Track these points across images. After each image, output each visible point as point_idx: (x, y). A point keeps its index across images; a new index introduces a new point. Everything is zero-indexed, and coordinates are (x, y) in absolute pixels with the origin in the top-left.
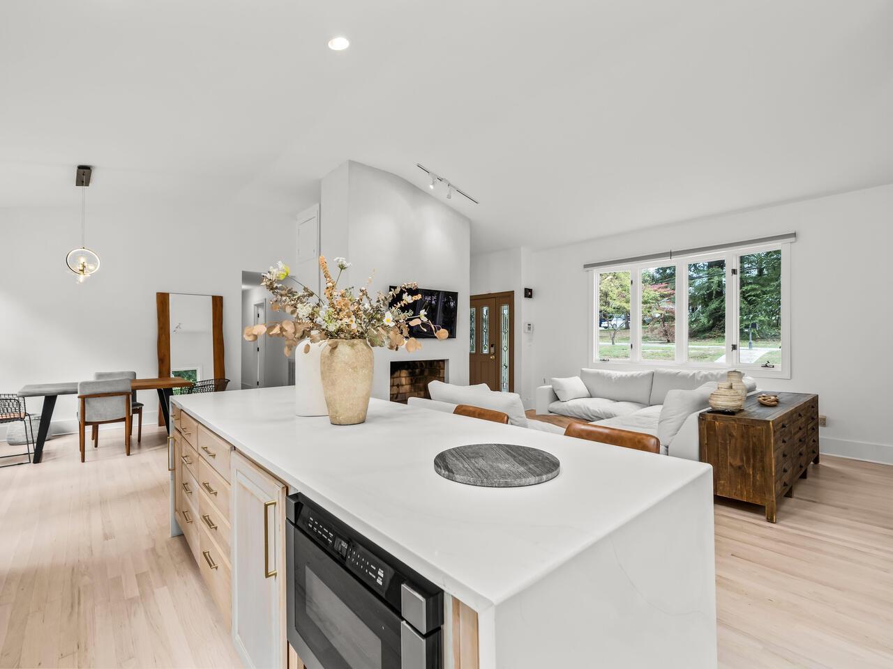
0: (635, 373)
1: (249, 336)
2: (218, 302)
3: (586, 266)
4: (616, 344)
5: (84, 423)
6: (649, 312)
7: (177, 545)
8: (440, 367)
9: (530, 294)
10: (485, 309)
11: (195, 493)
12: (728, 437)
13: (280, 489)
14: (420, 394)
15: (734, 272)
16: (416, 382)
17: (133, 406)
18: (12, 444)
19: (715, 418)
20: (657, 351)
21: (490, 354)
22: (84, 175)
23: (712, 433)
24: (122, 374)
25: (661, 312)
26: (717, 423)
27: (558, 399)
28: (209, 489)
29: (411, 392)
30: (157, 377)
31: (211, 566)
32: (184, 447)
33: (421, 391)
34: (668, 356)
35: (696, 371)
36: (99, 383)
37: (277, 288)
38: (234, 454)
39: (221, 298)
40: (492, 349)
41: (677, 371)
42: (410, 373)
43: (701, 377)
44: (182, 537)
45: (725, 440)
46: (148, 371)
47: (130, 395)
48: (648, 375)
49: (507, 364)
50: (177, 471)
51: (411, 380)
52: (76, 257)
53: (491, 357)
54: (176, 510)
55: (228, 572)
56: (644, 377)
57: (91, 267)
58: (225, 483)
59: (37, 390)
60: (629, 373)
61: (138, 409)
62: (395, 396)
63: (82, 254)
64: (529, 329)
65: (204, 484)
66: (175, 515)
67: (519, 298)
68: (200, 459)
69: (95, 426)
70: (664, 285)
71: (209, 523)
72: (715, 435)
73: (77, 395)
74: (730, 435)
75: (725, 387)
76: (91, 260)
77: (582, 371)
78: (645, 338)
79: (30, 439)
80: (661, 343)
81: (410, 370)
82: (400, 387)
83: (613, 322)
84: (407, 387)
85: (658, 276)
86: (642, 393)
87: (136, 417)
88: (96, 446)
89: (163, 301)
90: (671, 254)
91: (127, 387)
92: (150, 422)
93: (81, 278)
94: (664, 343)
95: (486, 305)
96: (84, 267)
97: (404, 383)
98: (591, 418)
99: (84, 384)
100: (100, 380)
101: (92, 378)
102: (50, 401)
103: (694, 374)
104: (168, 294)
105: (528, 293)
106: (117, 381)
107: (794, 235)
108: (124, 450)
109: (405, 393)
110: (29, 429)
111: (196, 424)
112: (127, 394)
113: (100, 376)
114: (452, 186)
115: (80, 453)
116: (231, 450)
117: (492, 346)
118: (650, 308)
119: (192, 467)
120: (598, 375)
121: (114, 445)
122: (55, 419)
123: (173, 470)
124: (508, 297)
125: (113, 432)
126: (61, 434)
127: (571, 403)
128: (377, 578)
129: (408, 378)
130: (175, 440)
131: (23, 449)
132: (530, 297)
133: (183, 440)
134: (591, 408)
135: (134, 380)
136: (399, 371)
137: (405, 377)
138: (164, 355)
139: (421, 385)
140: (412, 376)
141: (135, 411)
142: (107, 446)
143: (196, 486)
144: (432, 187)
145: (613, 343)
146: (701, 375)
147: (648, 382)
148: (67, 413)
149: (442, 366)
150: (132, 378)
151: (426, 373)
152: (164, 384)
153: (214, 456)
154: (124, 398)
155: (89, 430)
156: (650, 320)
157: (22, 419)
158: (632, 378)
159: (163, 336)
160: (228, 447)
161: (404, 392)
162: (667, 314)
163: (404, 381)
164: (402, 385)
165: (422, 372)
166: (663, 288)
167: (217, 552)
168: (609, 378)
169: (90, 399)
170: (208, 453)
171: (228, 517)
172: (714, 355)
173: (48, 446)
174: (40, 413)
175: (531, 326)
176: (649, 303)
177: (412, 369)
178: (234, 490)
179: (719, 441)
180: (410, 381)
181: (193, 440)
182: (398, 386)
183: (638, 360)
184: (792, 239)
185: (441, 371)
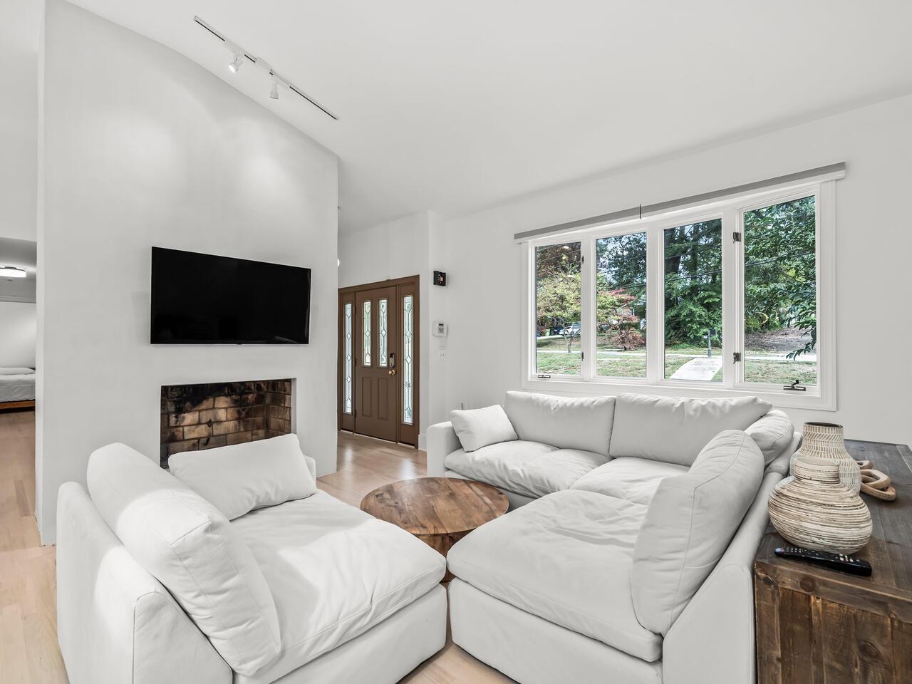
0: (586, 399)
3: (517, 236)
4: (573, 352)
6: (606, 317)
8: (285, 390)
9: (442, 279)
10: (383, 303)
12: (855, 654)
14: (257, 434)
15: (737, 237)
16: (248, 415)
19: (809, 585)
20: (615, 359)
21: (388, 368)
23: (797, 628)
25: (618, 318)
26: (816, 602)
27: (459, 446)
29: (237, 431)
33: (258, 428)
34: (637, 371)
35: (684, 399)
40: (392, 360)
41: (653, 398)
42: (235, 401)
43: (696, 410)
45: (847, 662)
48: (607, 403)
49: (411, 381)
51: (239, 412)
53: (390, 372)
56: (601, 406)
60: (576, 400)
62: (205, 440)
64: (441, 330)
67: (426, 285)
70: (621, 290)
72: (811, 639)
74: (864, 649)
75: (823, 476)
77: (507, 395)
78: (601, 346)
80: (618, 351)
81: (234, 397)
82: (214, 425)
83: (570, 330)
84: (231, 425)
85: (615, 282)
86: (595, 436)
90: (640, 211)
94: (621, 351)
95: (383, 298)
97: (224, 418)
98: (509, 486)
103: (683, 403)
105: (440, 279)
107: (841, 166)
109: (226, 435)
114: (277, 75)
117: (391, 356)
118: (608, 313)
120: (530, 401)
124: (410, 285)
127: (479, 455)
129: (230, 410)
132: (443, 284)
134: (510, 468)
136: (211, 400)
137: (226, 409)
139: (259, 419)
140: (240, 406)
144: (232, 69)
145: (569, 351)
146: (695, 405)
147: (606, 416)
149: (288, 388)
151: (268, 400)
156: (608, 328)
158: (582, 408)
161: (222, 432)
162: (624, 322)
163: (222, 414)
164: (219, 422)
165: (260, 399)
166: (620, 293)
168: (545, 407)
172: (675, 364)
175: (445, 327)
176: (607, 308)
177: (240, 395)
179: (825, 660)
180: (236, 415)
182: (210, 423)
183: (592, 377)
184: (840, 174)
185: (287, 396)
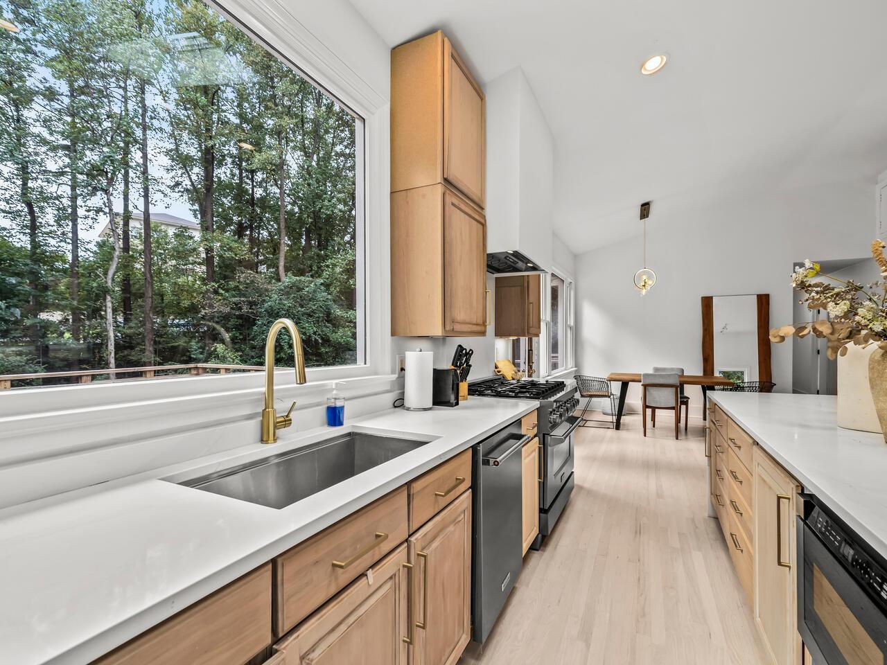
1: (775, 337)
2: (764, 302)
5: (646, 406)
7: (712, 524)
11: (726, 480)
13: (794, 486)
17: (681, 398)
18: (604, 414)
22: (645, 209)
24: (672, 369)
28: (736, 477)
30: (702, 375)
31: (736, 546)
32: (717, 437)
36: (655, 375)
37: (810, 286)
38: (755, 448)
39: (767, 296)
44: (716, 519)
46: (694, 369)
47: (679, 388)
50: (712, 458)
52: (640, 276)
54: (712, 494)
55: (751, 557)
57: (650, 282)
58: (748, 474)
59: (617, 377)
61: (685, 401)
63: (644, 273)
65: (732, 472)
66: (711, 498)
68: (730, 449)
69: (654, 409)
71: (736, 508)
73: (641, 383)
76: (650, 277)
79: (614, 412)
87: (683, 407)
88: (654, 426)
89: (707, 303)
91: (676, 381)
92: (695, 415)
93: (644, 292)
96: (645, 283)
99: (646, 375)
100: (657, 373)
101: (651, 371)
102: (625, 386)
104: (712, 297)
106: (669, 375)
108: (674, 434)
110: (613, 405)
111: (726, 417)
112: (676, 387)
113: (656, 369)
115: (643, 429)
116: (754, 444)
119: (724, 456)
121: (666, 429)
122: (628, 400)
123: (709, 457)
125: (666, 417)
126: (632, 412)
128: (881, 590)
130: (711, 431)
131: (609, 418)
133: (717, 430)
135: (682, 376)
138: (709, 355)
141: (682, 403)
142: (662, 428)
143: (726, 474)
148: (635, 396)
150: (680, 374)
152: (708, 381)
153: (739, 447)
154: (673, 390)
155: (649, 411)
157: (609, 397)
159: (708, 336)
160: (751, 441)
167: (742, 536)
169: (649, 388)
170: (734, 443)
171: (750, 505)
173: (624, 419)
174: (619, 395)
178: (755, 481)
181: (723, 431)
